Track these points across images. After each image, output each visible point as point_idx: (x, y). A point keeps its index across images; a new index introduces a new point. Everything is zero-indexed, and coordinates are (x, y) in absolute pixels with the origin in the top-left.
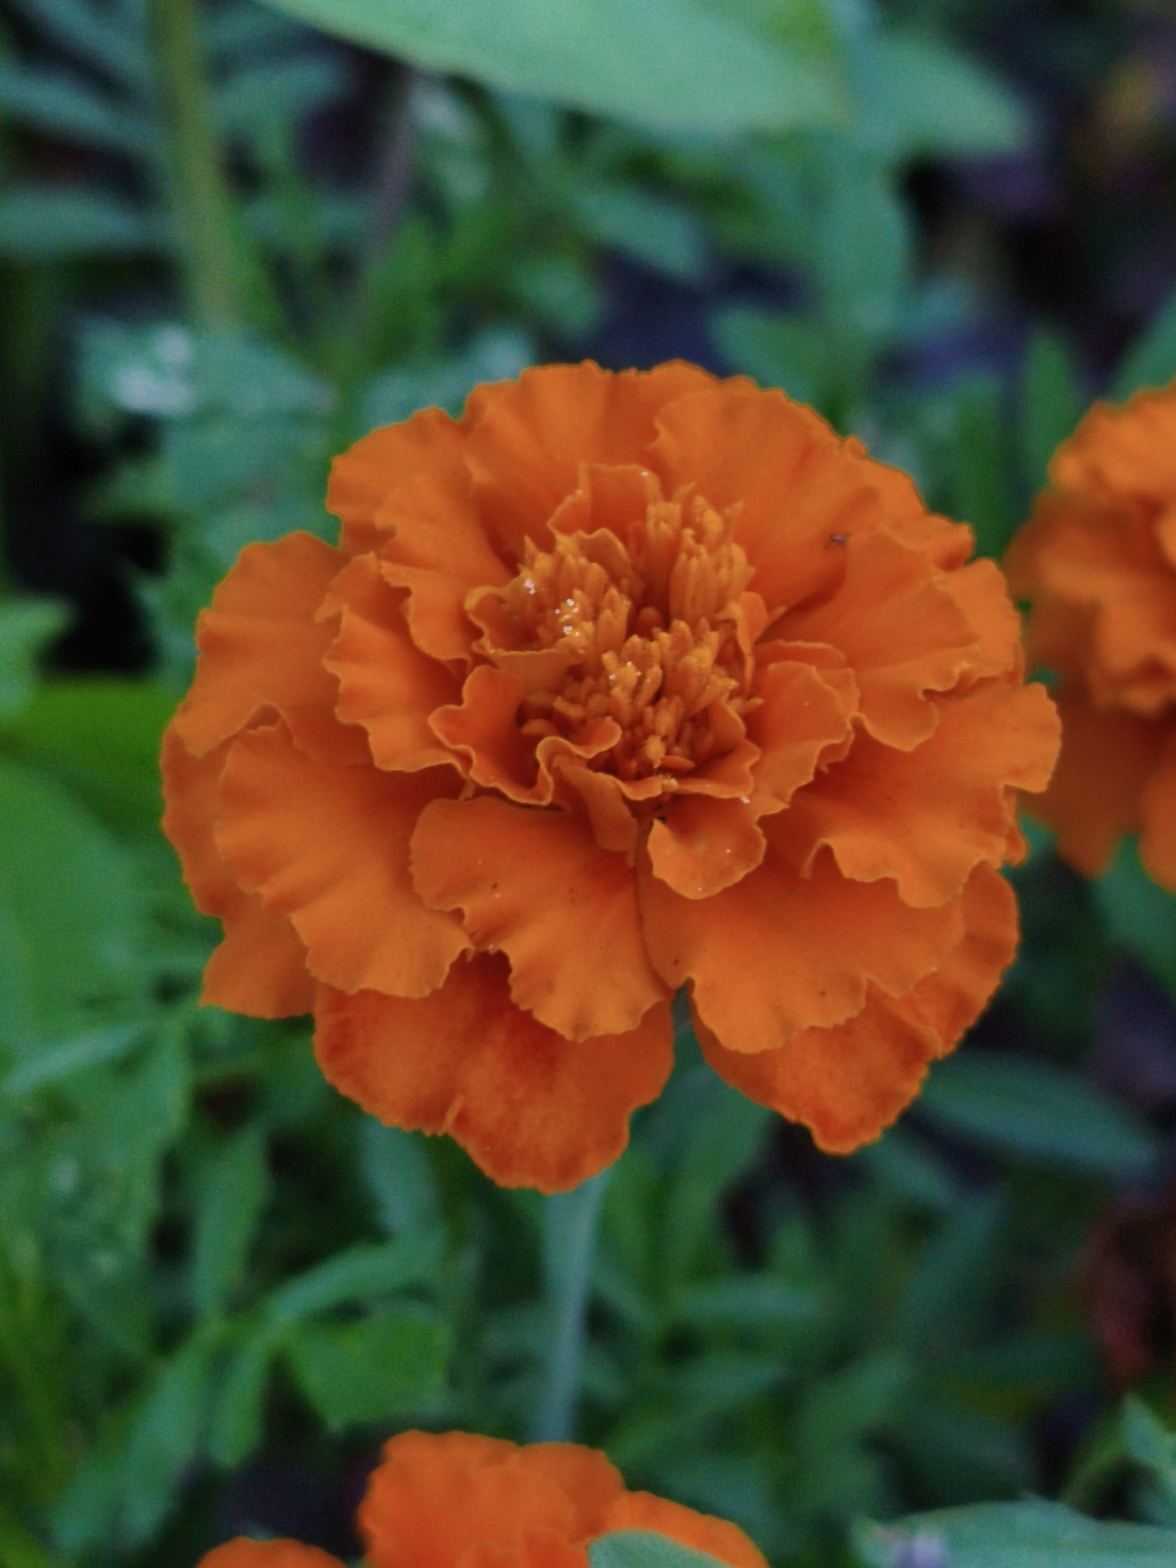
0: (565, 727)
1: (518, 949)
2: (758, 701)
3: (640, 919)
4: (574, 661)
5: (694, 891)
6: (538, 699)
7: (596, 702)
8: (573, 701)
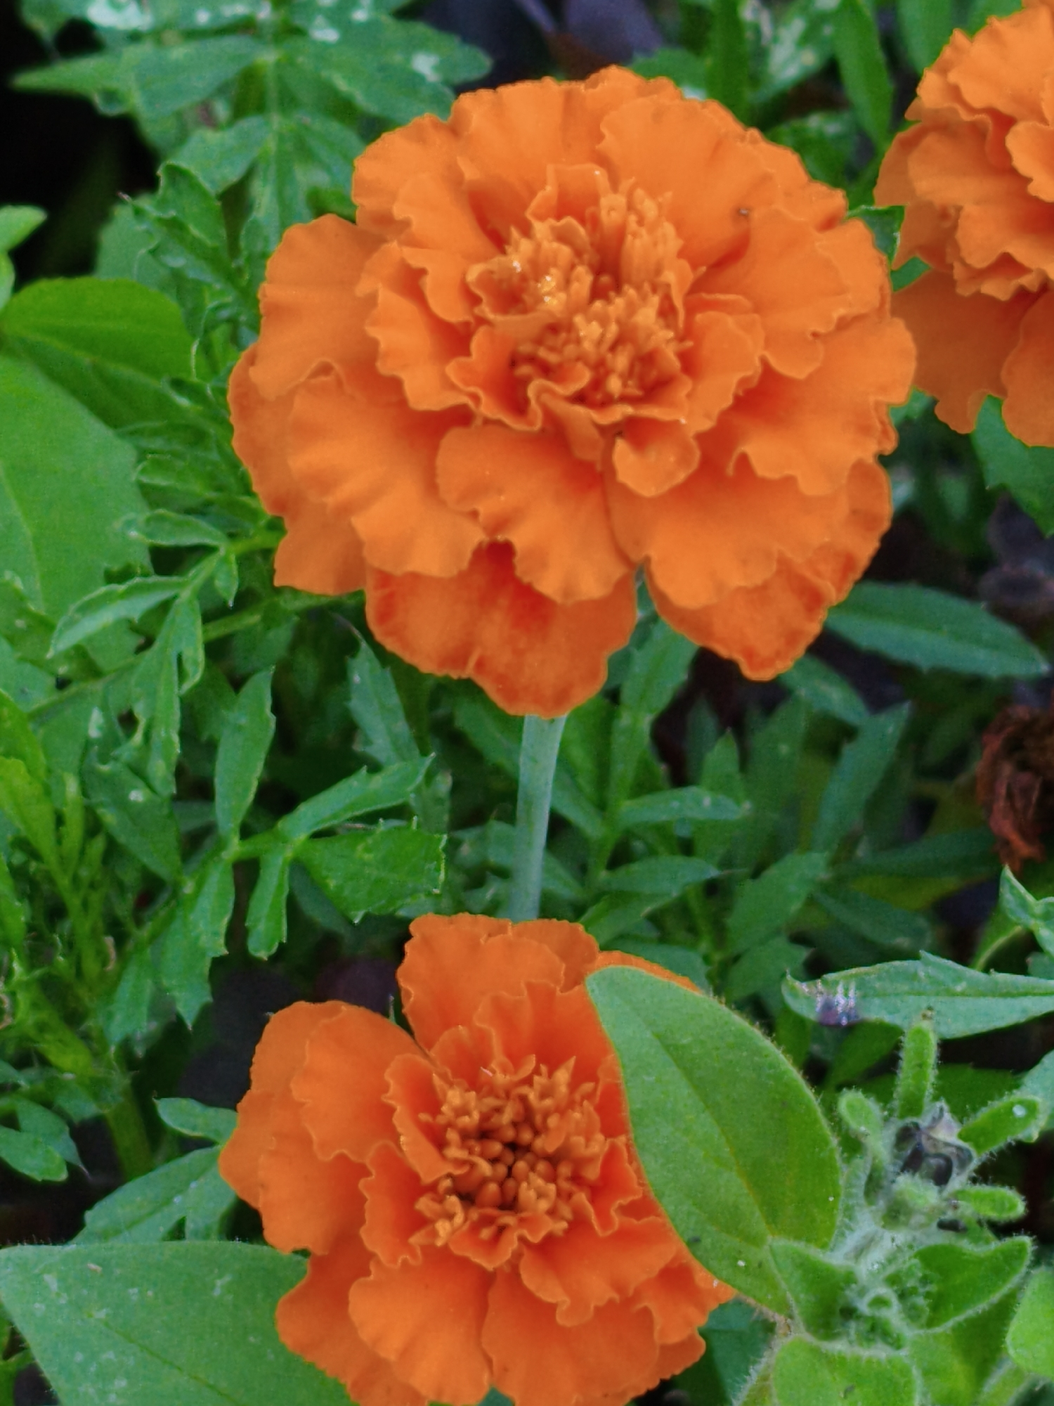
0: (546, 370)
1: (520, 538)
2: (689, 344)
3: (607, 512)
4: (551, 321)
5: (648, 490)
6: (525, 348)
7: (570, 350)
8: (552, 349)
